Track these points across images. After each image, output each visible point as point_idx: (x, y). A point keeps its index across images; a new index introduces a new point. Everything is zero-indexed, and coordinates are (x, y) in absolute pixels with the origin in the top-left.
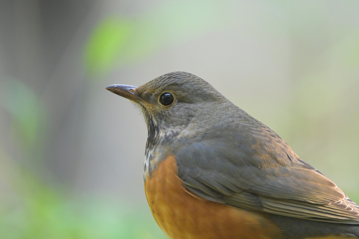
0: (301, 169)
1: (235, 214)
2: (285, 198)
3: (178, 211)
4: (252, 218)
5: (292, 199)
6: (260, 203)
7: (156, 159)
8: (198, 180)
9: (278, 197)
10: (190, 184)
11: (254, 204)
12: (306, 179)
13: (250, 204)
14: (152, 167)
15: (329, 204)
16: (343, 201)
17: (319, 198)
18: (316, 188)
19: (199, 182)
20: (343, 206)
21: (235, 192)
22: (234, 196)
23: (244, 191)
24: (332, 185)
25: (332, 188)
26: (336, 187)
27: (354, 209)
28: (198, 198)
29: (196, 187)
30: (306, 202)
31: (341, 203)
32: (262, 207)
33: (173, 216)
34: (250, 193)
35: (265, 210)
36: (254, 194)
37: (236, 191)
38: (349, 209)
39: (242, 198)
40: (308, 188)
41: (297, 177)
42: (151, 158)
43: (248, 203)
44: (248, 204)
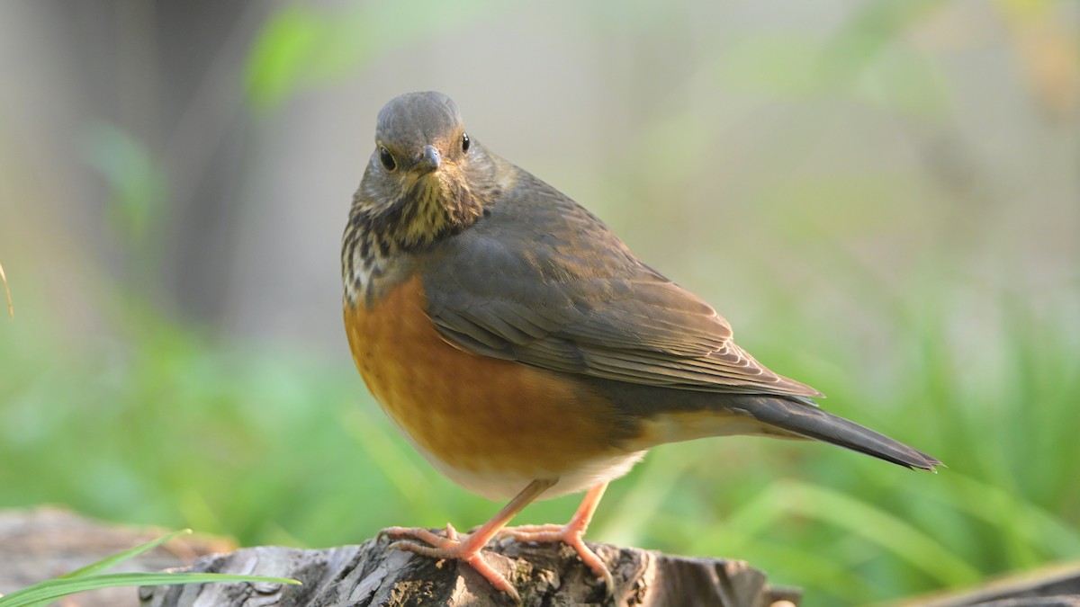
0: (651, 283)
1: (530, 379)
2: (626, 347)
3: (420, 373)
4: (561, 388)
5: (641, 348)
6: (581, 358)
7: (388, 278)
8: (464, 316)
9: (614, 345)
10: (448, 323)
11: (570, 362)
12: (662, 303)
13: (562, 360)
14: (377, 291)
15: (706, 356)
16: (729, 345)
17: (688, 343)
18: (681, 321)
19: (466, 320)
20: (732, 358)
21: (535, 338)
22: (531, 347)
23: (550, 335)
24: (707, 310)
25: (707, 316)
26: (715, 314)
27: (751, 362)
28: (465, 351)
29: (457, 329)
30: (665, 354)
31: (728, 352)
32: (585, 366)
33: (410, 382)
34: (563, 339)
35: (591, 372)
36: (569, 340)
37: (536, 336)
38: (743, 362)
39: (547, 349)
40: (667, 323)
41: (645, 299)
42: (377, 273)
43: (558, 359)
44: (559, 362)
